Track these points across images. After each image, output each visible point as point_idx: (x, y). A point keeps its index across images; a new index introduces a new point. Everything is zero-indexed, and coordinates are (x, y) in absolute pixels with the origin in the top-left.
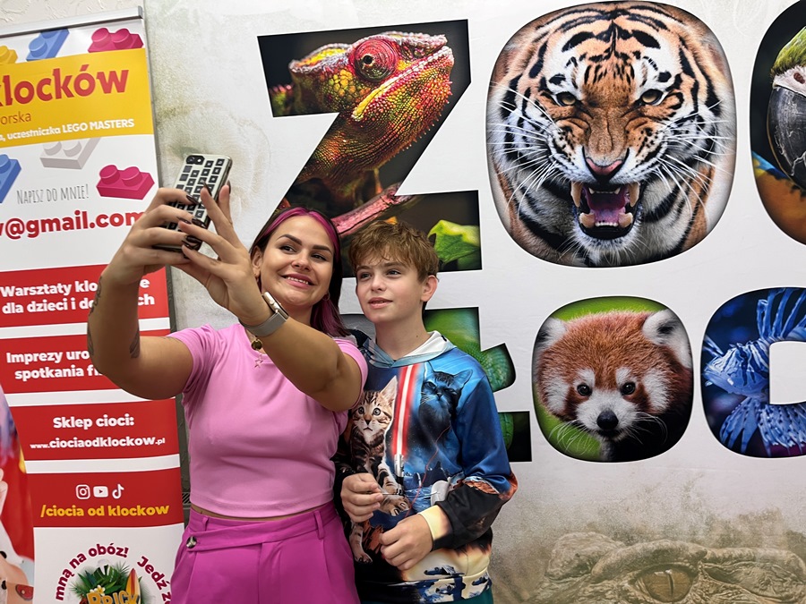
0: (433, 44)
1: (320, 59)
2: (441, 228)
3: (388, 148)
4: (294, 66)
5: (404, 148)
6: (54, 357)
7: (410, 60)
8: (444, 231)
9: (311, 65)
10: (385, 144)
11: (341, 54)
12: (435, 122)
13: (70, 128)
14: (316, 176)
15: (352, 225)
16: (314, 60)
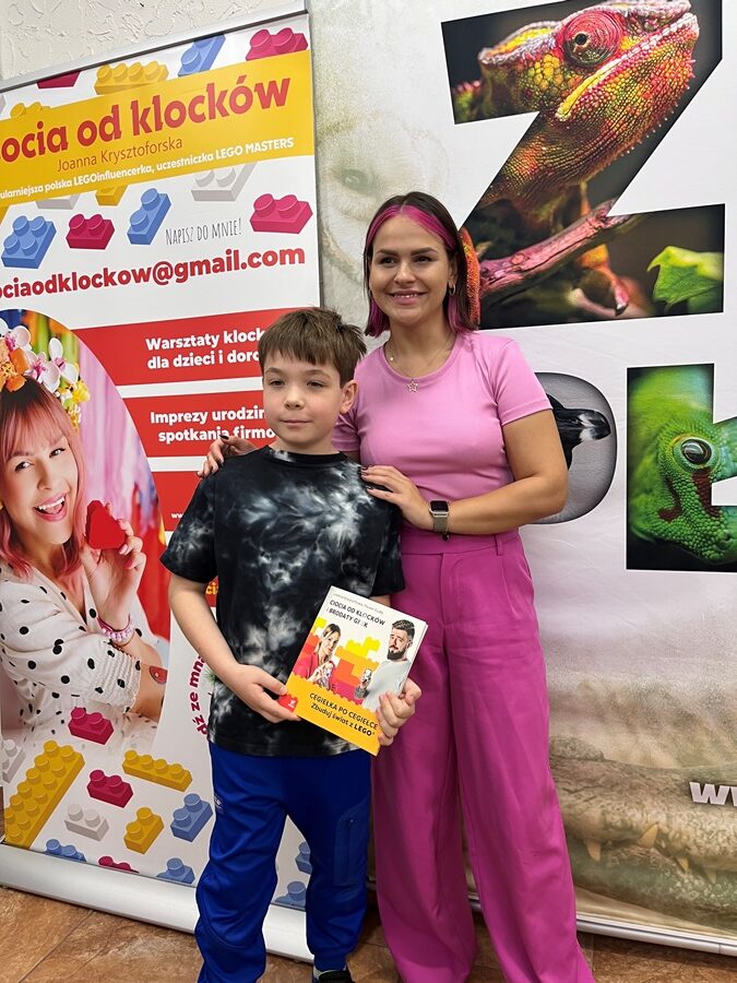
0: (671, 11)
1: (519, 44)
2: (668, 257)
3: (601, 154)
4: (485, 56)
5: (624, 152)
6: (199, 417)
7: (638, 34)
8: (671, 262)
9: (507, 52)
10: (598, 148)
11: (546, 35)
12: (668, 115)
13: (224, 153)
14: (505, 196)
15: (547, 258)
16: (511, 45)
